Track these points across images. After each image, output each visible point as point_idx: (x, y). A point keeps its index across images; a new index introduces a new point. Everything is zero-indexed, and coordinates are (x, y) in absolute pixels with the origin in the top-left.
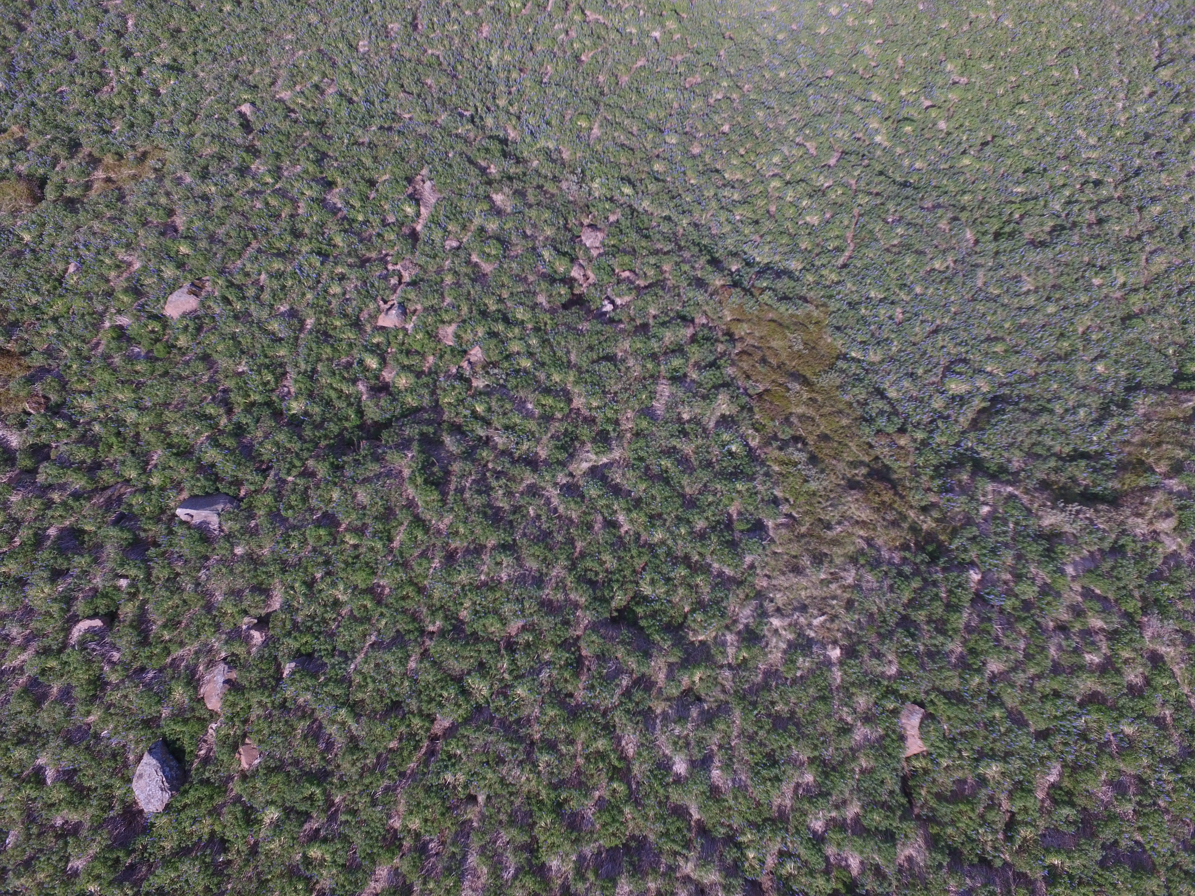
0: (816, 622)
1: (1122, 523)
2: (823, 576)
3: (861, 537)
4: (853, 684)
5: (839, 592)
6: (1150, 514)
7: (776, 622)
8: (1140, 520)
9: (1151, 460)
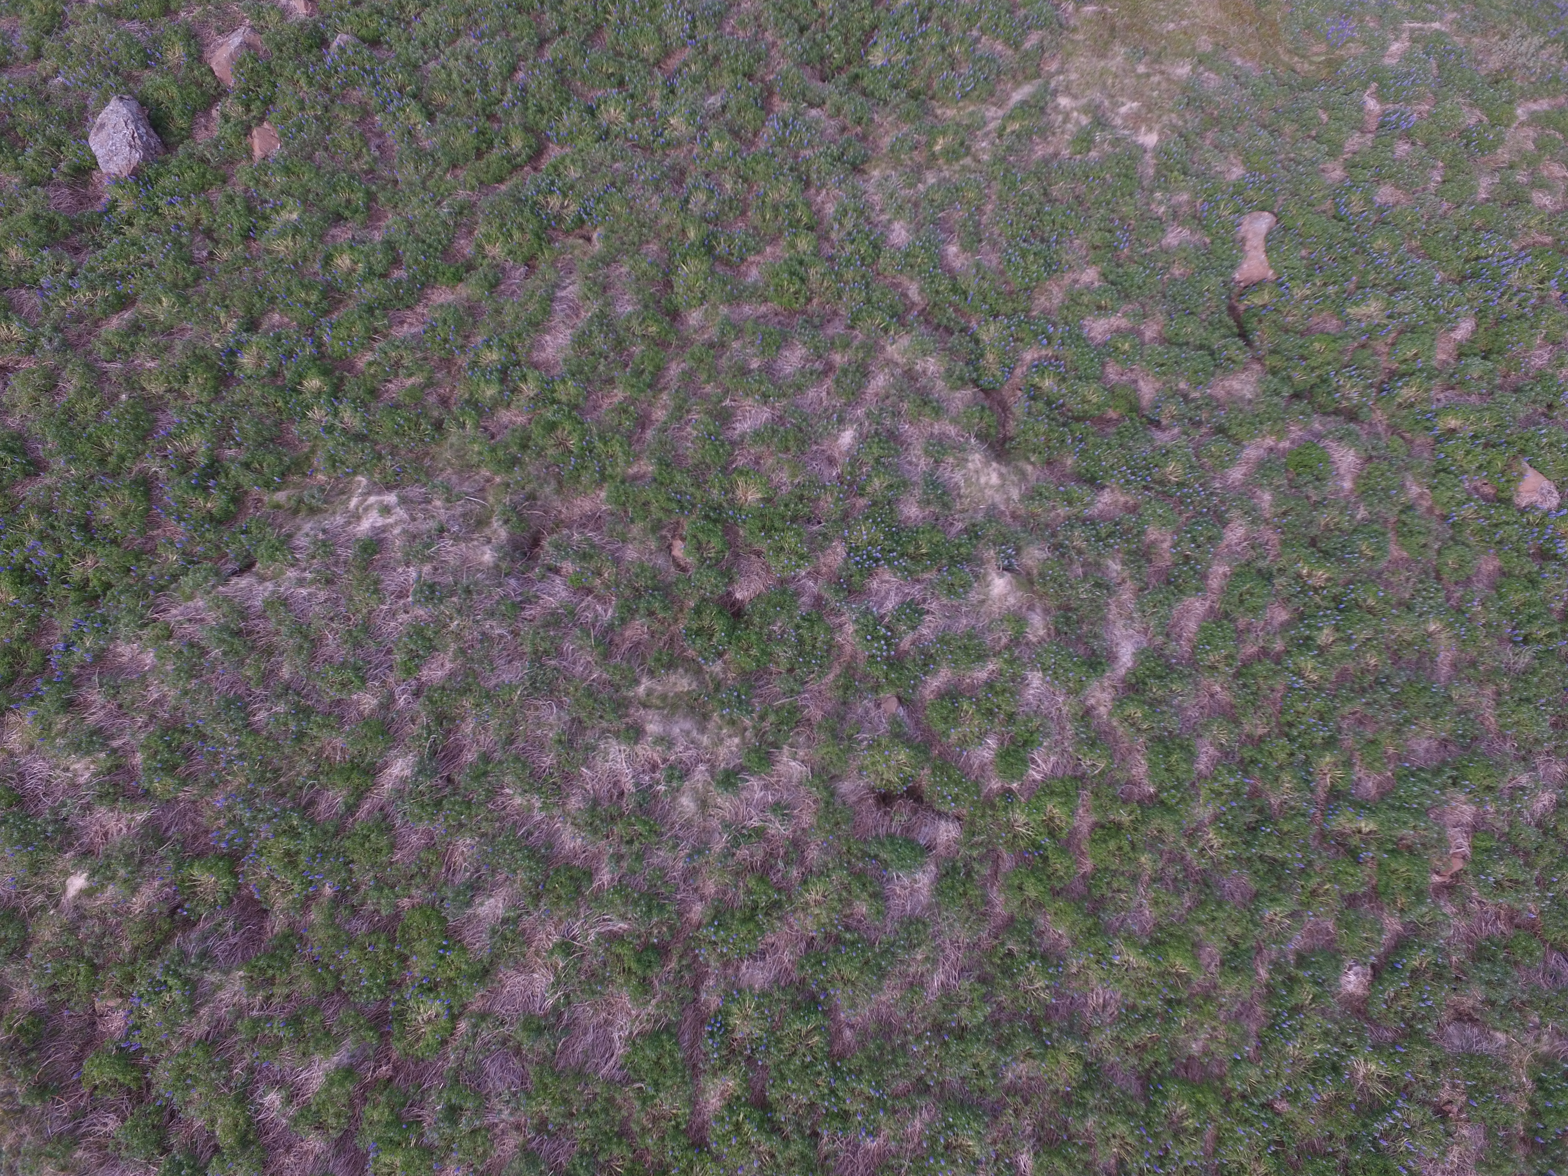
0: (1124, 108)
2: (1142, 69)
7: (1063, 102)
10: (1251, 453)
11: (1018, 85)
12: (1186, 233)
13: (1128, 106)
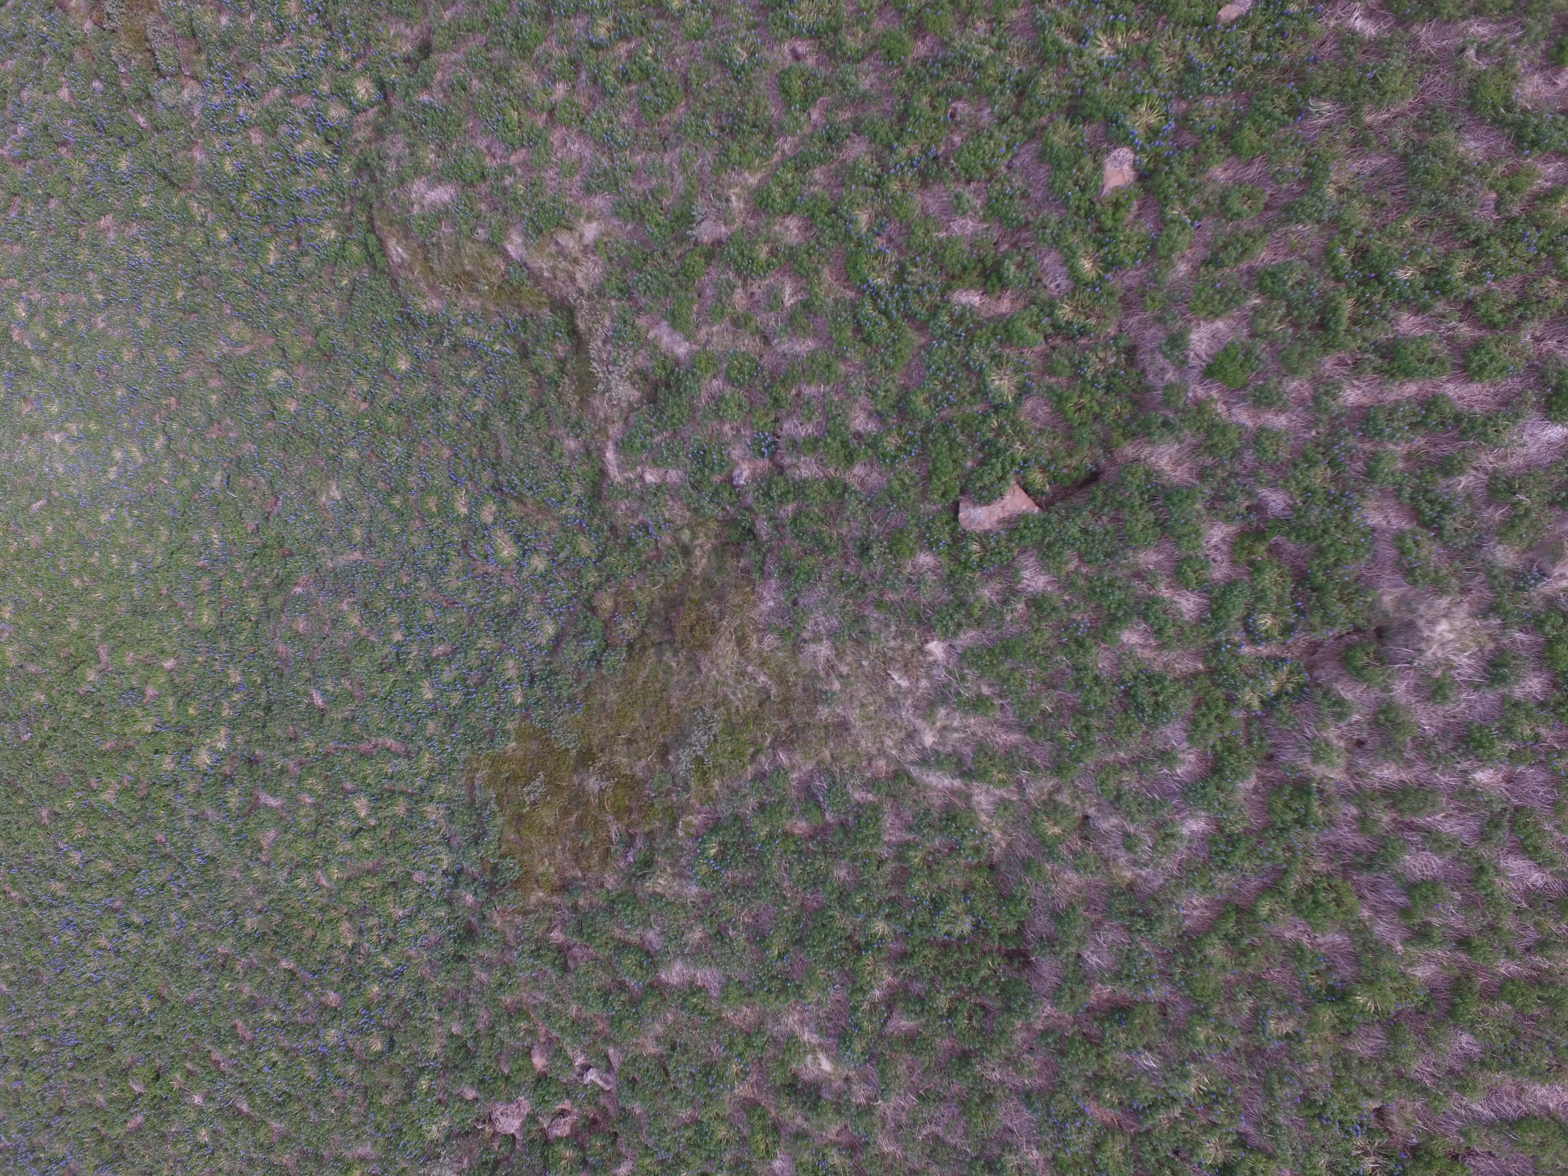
0: (904, 684)
1: (590, 297)
2: (837, 686)
3: (760, 642)
4: (969, 615)
5: (849, 659)
6: (563, 264)
7: (929, 739)
8: (579, 276)
9: (494, 279)
10: (1243, 417)
11: (926, 786)
12: (1026, 574)
13: (900, 682)
